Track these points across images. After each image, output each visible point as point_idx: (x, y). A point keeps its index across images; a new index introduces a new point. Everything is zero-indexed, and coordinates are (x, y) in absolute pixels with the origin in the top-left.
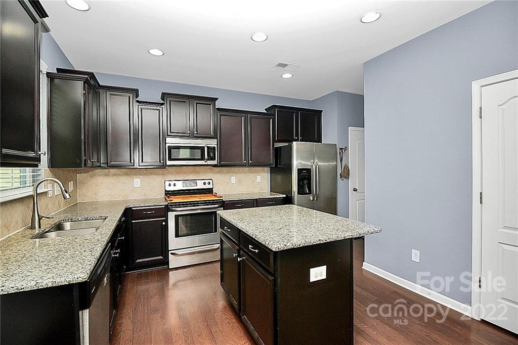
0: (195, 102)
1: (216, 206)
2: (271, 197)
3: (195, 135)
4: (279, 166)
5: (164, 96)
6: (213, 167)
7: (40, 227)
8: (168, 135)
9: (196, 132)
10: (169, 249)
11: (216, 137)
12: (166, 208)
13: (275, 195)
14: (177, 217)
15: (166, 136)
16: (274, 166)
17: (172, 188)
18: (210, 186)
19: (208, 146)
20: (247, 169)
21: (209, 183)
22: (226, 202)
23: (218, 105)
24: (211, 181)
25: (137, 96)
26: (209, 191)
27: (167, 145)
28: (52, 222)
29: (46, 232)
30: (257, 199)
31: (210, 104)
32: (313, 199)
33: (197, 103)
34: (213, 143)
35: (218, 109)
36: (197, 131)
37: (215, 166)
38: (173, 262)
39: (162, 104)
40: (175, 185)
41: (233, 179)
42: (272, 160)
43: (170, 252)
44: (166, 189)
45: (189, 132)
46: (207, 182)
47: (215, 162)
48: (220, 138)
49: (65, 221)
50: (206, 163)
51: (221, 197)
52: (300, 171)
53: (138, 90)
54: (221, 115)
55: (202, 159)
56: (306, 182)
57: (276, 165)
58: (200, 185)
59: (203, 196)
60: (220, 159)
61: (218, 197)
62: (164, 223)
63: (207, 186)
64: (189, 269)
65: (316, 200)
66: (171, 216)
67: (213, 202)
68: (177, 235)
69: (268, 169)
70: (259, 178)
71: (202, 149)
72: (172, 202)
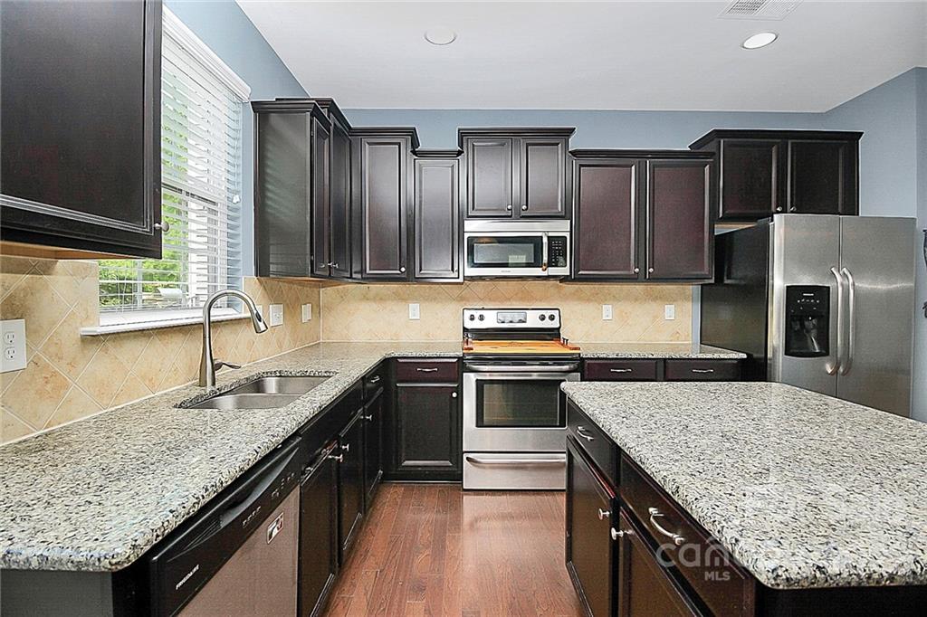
0: (523, 142)
1: (566, 368)
2: (700, 356)
3: (523, 214)
4: (727, 282)
5: (463, 135)
6: (561, 281)
7: (214, 384)
8: (469, 217)
9: (524, 207)
10: (464, 450)
11: (568, 215)
12: (461, 364)
13: (716, 352)
14: (480, 385)
15: (465, 217)
16: (712, 281)
17: (477, 324)
18: (555, 324)
19: (550, 234)
20: (638, 288)
21: (552, 318)
22: (589, 361)
23: (575, 143)
24: (555, 313)
25: (415, 143)
26: (553, 334)
27: (466, 235)
28: (241, 375)
29: (220, 395)
30: (665, 359)
31: (557, 144)
32: (835, 372)
33: (528, 145)
34: (562, 228)
35: (575, 153)
36: (527, 205)
37: (564, 279)
38: (472, 478)
39: (460, 153)
40: (482, 318)
41: (607, 310)
42: (707, 268)
43: (465, 456)
44: (465, 326)
45: (509, 207)
46: (547, 314)
47: (565, 271)
48: (578, 217)
49: (269, 374)
50: (545, 273)
51: (576, 349)
52: (793, 292)
53: (415, 129)
54: (581, 166)
55: (536, 263)
56: (811, 323)
57: (719, 279)
58: (533, 321)
59: (535, 345)
60: (577, 265)
61: (571, 349)
62: (454, 395)
63: (547, 324)
64: (504, 498)
65: (843, 374)
66: (470, 381)
67: (558, 360)
68: (480, 423)
69: (693, 289)
70: (669, 310)
71: (536, 241)
72: (471, 351)
